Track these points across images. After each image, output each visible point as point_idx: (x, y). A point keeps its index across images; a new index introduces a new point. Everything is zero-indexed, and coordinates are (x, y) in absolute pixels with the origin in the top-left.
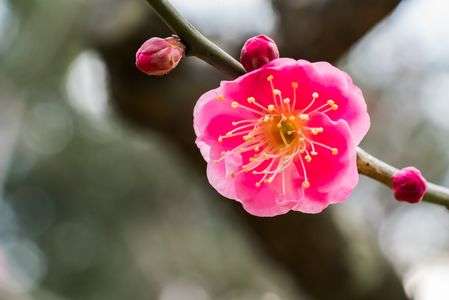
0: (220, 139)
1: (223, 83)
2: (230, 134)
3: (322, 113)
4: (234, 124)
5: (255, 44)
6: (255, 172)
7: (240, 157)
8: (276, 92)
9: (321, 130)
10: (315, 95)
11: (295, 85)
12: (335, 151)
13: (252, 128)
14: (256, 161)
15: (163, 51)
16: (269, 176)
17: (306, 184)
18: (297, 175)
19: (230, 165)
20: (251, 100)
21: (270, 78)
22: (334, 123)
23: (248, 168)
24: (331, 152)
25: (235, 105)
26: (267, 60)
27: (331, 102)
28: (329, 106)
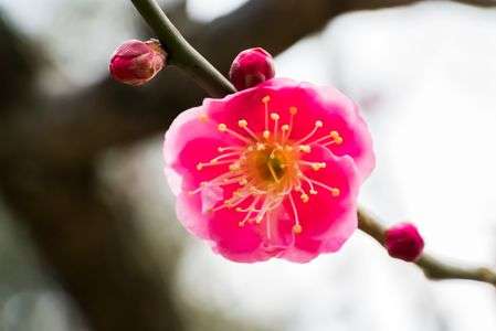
0: (200, 166)
1: (207, 101)
2: (214, 161)
3: (323, 146)
4: (221, 150)
5: (249, 57)
6: (239, 209)
7: (222, 190)
8: (275, 116)
9: (323, 165)
10: (319, 124)
11: (293, 110)
12: (336, 191)
13: (237, 157)
14: (240, 195)
15: (144, 56)
16: (254, 215)
17: (297, 228)
18: (287, 217)
19: (209, 198)
20: (243, 123)
21: (266, 99)
22: (336, 158)
23: (229, 203)
24: (330, 193)
25: (223, 127)
26: (264, 77)
27: (334, 134)
28: (332, 139)
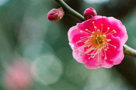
0: (77, 43)
1: (78, 24)
2: (79, 41)
3: (111, 34)
4: (81, 38)
5: (88, 11)
6: (88, 54)
7: (84, 49)
8: (95, 27)
9: (110, 40)
10: (109, 28)
11: (102, 25)
12: (115, 47)
13: (87, 39)
14: (89, 50)
15: (57, 13)
16: (93, 55)
17: (106, 58)
18: (103, 55)
19: (80, 52)
20: (87, 30)
21: (93, 22)
22: (115, 38)
23: (86, 53)
25: (81, 31)
26: (92, 16)
27: (114, 30)
28: (114, 32)
